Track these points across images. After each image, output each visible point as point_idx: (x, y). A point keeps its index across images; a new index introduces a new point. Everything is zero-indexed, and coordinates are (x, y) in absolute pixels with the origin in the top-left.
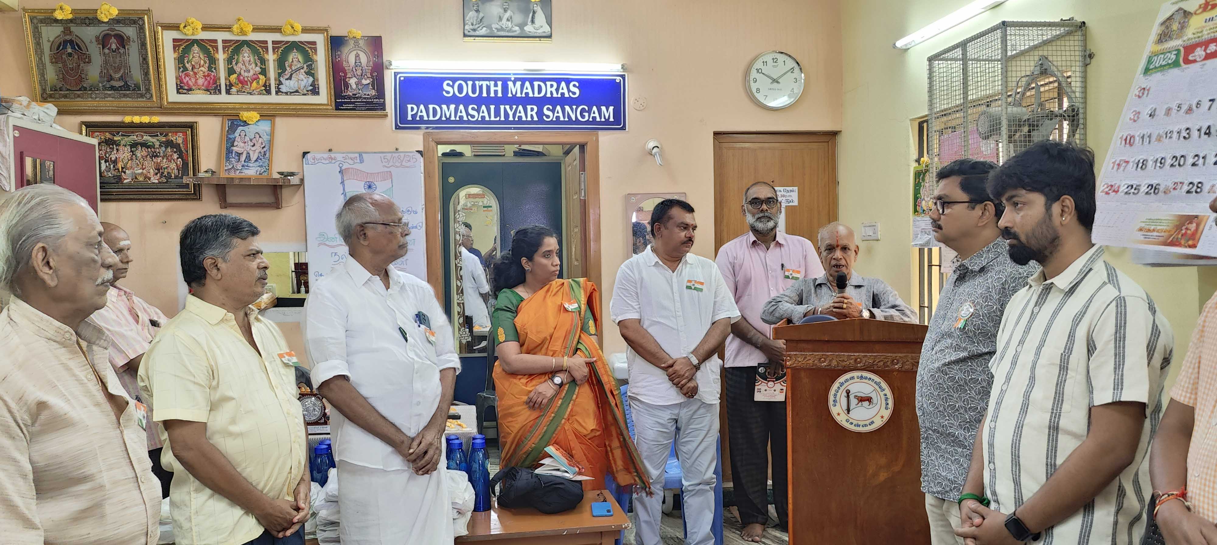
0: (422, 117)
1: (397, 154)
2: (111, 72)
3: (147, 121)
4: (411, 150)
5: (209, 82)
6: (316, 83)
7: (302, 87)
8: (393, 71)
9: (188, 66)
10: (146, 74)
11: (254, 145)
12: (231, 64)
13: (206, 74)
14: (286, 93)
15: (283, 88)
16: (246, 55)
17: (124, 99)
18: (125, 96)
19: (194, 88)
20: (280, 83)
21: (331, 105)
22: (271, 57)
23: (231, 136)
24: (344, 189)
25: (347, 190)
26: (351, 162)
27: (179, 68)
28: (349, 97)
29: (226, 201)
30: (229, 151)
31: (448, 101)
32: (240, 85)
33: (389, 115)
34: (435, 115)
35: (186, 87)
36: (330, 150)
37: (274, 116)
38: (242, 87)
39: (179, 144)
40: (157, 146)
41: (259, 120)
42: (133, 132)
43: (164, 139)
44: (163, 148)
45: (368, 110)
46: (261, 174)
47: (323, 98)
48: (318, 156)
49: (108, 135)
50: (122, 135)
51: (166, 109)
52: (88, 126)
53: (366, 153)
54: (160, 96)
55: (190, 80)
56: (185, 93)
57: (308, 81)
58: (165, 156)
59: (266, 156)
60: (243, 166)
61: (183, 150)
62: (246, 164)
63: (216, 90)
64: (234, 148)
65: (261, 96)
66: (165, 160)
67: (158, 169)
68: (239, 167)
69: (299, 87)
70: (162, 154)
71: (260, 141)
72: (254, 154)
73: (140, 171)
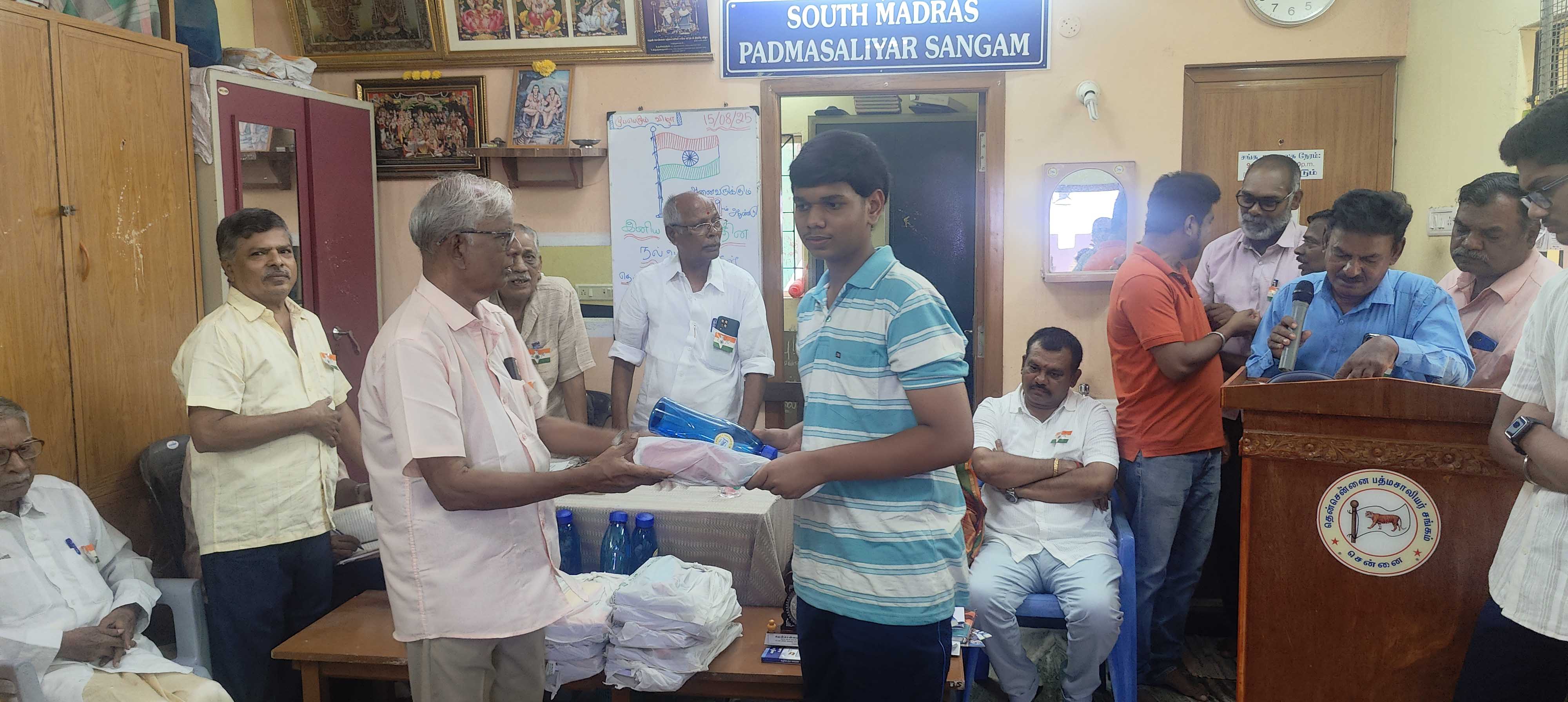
0: (759, 59)
1: (726, 112)
2: (385, 15)
3: (428, 78)
4: (744, 105)
5: (496, 23)
6: (622, 17)
7: (605, 25)
9: (470, 2)
10: (424, 15)
11: (548, 105)
13: (492, 12)
14: (587, 34)
15: (583, 27)
17: (401, 50)
19: (478, 31)
20: (578, 20)
21: (642, 48)
24: (657, 162)
25: (660, 164)
26: (666, 124)
28: (662, 35)
29: (516, 179)
31: (794, 36)
32: (532, 25)
33: (715, 58)
34: (776, 55)
35: (469, 31)
36: (641, 109)
37: (573, 64)
38: (535, 28)
39: (463, 107)
40: (440, 110)
41: (555, 70)
42: (413, 93)
43: (447, 101)
44: (447, 113)
45: (687, 51)
46: (554, 143)
47: (630, 39)
48: (625, 117)
49: (387, 97)
50: (403, 97)
51: (447, 60)
52: (363, 86)
53: (685, 111)
54: (441, 46)
55: (473, 20)
56: (469, 40)
57: (612, 15)
58: (449, 123)
59: (561, 119)
60: (534, 133)
61: (468, 113)
62: (538, 130)
63: (504, 33)
64: (526, 110)
65: (557, 39)
66: (449, 128)
67: (442, 139)
68: (530, 135)
69: (602, 26)
70: (445, 120)
71: (556, 99)
72: (548, 116)
73: (423, 142)
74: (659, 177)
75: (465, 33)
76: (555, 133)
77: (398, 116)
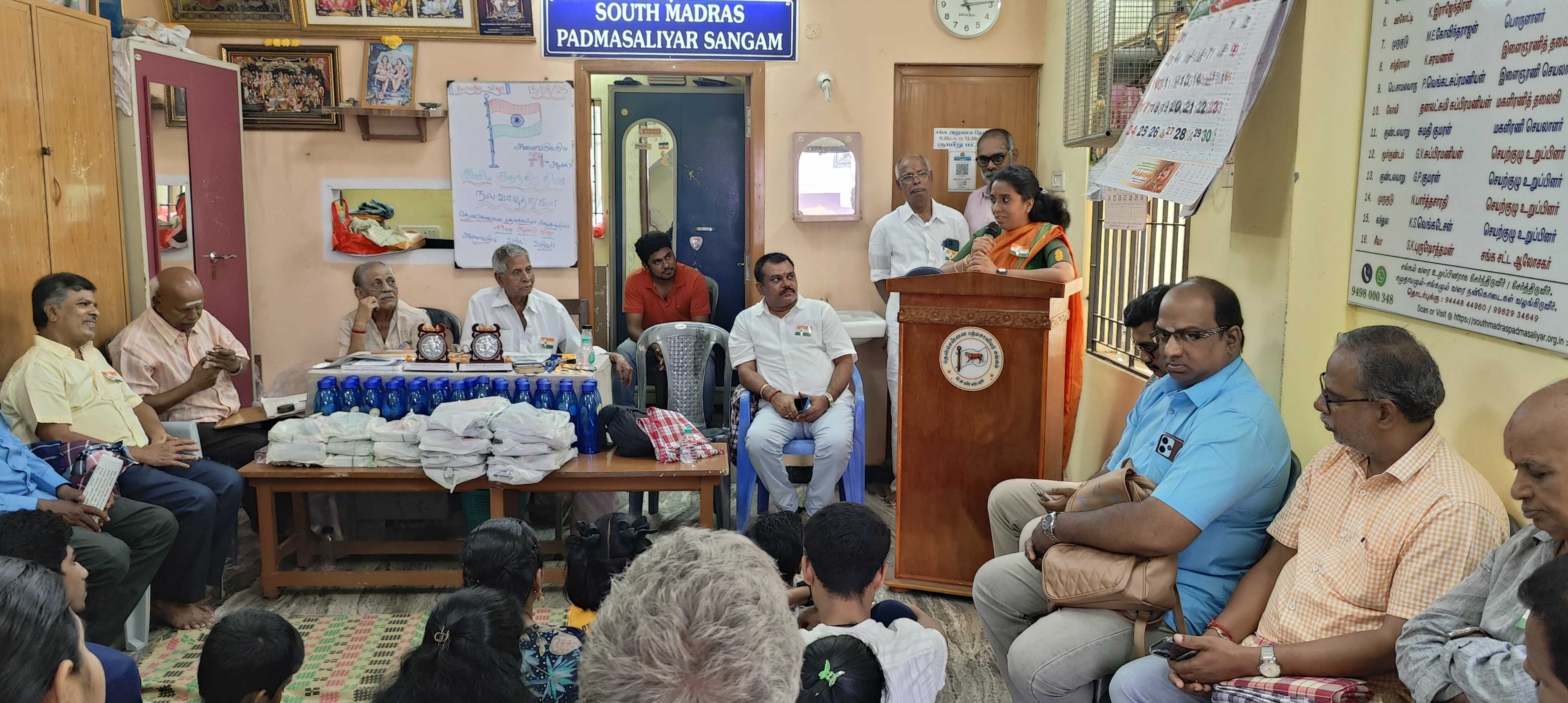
0: (573, 43)
1: (547, 85)
3: (288, 45)
4: (561, 80)
5: (350, 3)
6: (459, 4)
7: (445, 9)
11: (396, 73)
14: (429, 16)
15: (426, 10)
17: (262, 20)
18: (264, 17)
19: (333, 9)
20: (422, 4)
21: (476, 30)
23: (373, 62)
24: (490, 123)
25: (492, 124)
26: (497, 92)
28: (495, 21)
29: (368, 132)
30: (371, 79)
31: (601, 26)
32: (381, 6)
33: (537, 40)
34: (587, 41)
35: (325, 8)
36: (475, 79)
37: (417, 40)
38: (383, 9)
39: (319, 71)
40: (299, 73)
41: (402, 44)
42: (274, 57)
43: (305, 65)
44: (305, 75)
45: (514, 35)
46: (403, 105)
47: (467, 21)
48: (462, 85)
49: (251, 60)
50: (264, 60)
51: (306, 31)
52: (228, 50)
53: (513, 82)
54: (300, 19)
56: (326, 16)
57: (450, 2)
58: (306, 84)
59: (409, 84)
60: (385, 96)
61: (325, 77)
62: (388, 93)
63: (357, 12)
64: (376, 76)
65: (403, 19)
66: (307, 88)
67: (301, 97)
68: (381, 96)
69: (442, 10)
70: (304, 82)
71: (403, 68)
72: (396, 82)
73: (283, 99)
74: (491, 135)
75: (320, 10)
76: (403, 96)
77: (260, 76)
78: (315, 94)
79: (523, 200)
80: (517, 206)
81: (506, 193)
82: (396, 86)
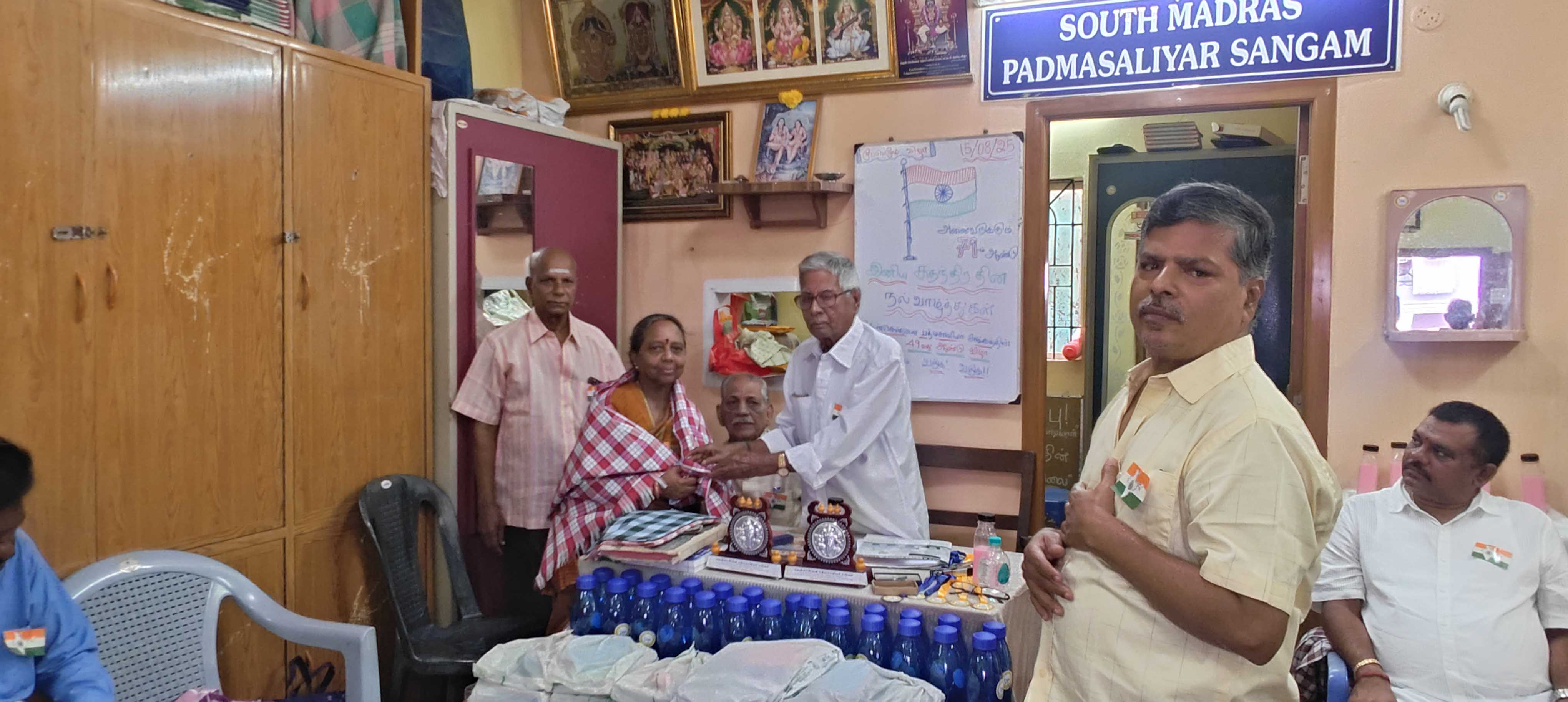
0: (1025, 78)
1: (987, 139)
2: (638, 53)
3: (676, 115)
4: (1008, 132)
5: (743, 54)
6: (874, 39)
7: (856, 49)
8: (984, 10)
9: (719, 34)
10: (674, 52)
11: (793, 138)
12: (768, 25)
13: (740, 42)
14: (836, 60)
15: (832, 53)
16: (786, 10)
17: (650, 88)
18: (653, 83)
19: (726, 64)
20: (827, 45)
21: (894, 73)
22: (816, 9)
23: (768, 128)
24: (907, 198)
25: (910, 199)
26: (918, 155)
27: (709, 39)
28: (918, 56)
29: (758, 218)
31: (1067, 49)
32: (780, 54)
33: (975, 79)
34: (1045, 72)
35: (717, 65)
36: (891, 140)
37: (820, 94)
38: (782, 57)
39: (708, 144)
40: (686, 148)
41: (802, 102)
42: (662, 131)
43: (693, 138)
44: (693, 151)
45: (945, 73)
46: (797, 179)
47: (883, 62)
48: (873, 149)
49: (637, 138)
50: (651, 136)
51: (694, 96)
52: (615, 127)
53: (939, 140)
54: (689, 79)
55: (722, 53)
56: (716, 73)
57: (863, 38)
58: (694, 161)
59: (806, 152)
60: (777, 169)
61: (713, 151)
62: (781, 165)
63: (751, 64)
64: (770, 144)
65: (805, 68)
66: (694, 167)
67: (688, 179)
68: (773, 171)
69: (852, 49)
70: (691, 159)
71: (801, 133)
72: (792, 151)
73: (669, 182)
74: (908, 216)
75: (712, 67)
76: (798, 168)
77: (646, 156)
78: (703, 174)
79: (947, 305)
80: (938, 313)
81: (923, 295)
82: (791, 155)
